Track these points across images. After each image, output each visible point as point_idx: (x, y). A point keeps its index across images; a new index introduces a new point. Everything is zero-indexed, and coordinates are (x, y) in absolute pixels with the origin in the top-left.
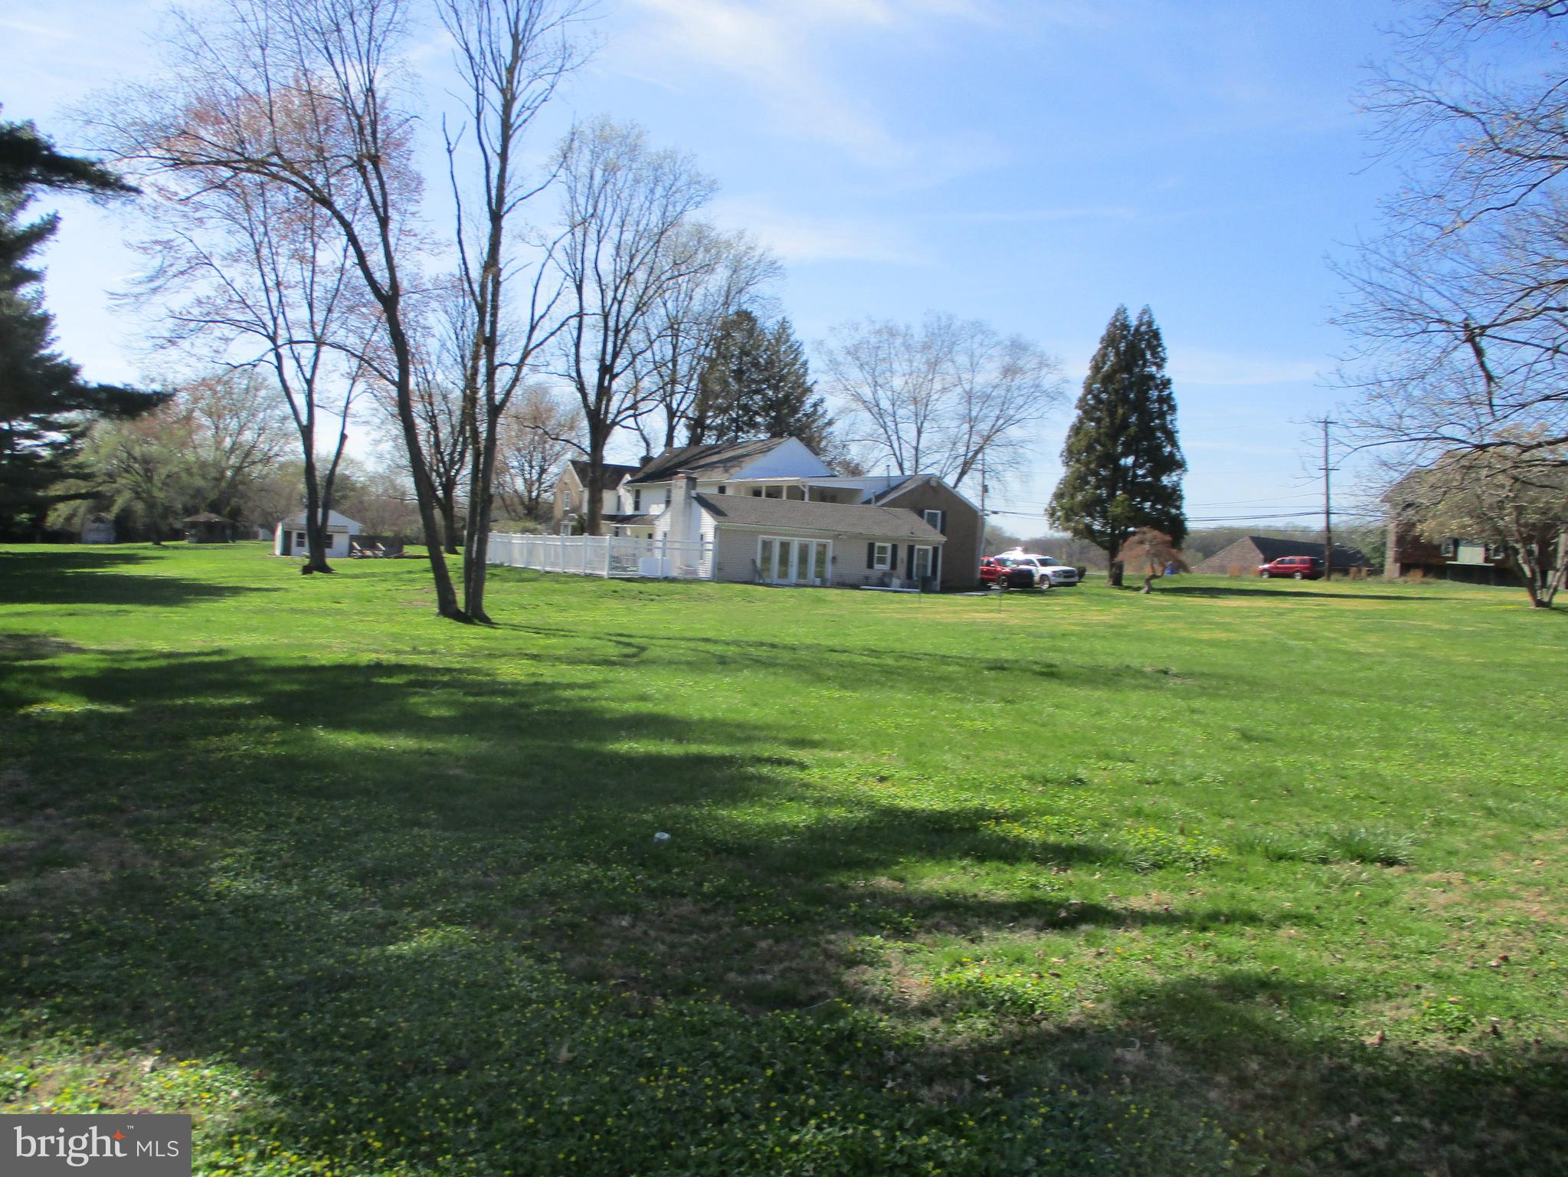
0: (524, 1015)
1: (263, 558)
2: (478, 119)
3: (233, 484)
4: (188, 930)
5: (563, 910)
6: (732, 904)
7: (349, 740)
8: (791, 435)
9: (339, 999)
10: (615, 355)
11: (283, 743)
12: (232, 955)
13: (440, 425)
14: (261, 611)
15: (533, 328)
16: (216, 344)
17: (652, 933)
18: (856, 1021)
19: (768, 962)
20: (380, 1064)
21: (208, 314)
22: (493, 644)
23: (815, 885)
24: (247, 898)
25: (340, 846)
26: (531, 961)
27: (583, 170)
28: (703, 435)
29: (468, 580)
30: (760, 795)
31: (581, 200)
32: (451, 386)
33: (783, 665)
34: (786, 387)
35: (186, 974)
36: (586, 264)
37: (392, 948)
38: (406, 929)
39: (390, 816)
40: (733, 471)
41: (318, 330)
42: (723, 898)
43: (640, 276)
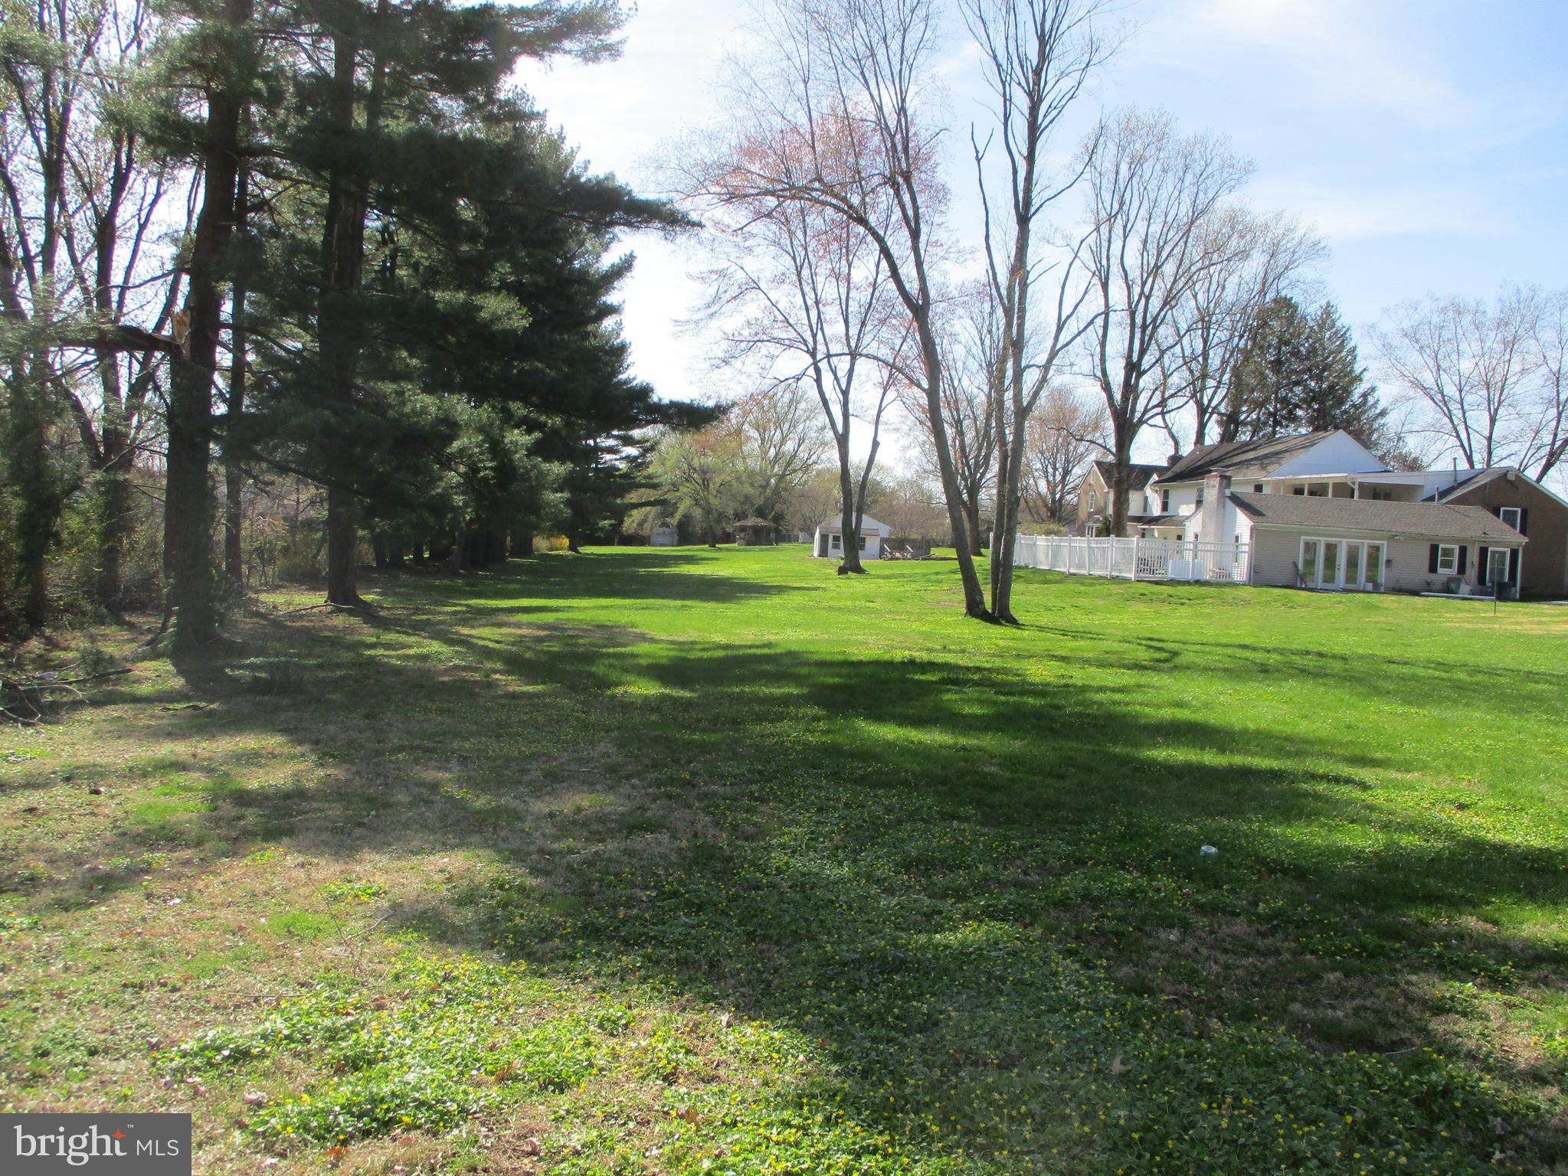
0: (1073, 1020)
1: (803, 559)
2: (1006, 124)
3: (777, 491)
4: (754, 899)
5: (1108, 918)
6: (1291, 929)
7: (889, 732)
8: (1336, 428)
9: (892, 980)
10: (1142, 352)
11: (828, 731)
12: (793, 928)
13: (965, 429)
14: (803, 609)
15: (1060, 328)
16: (763, 361)
17: (1204, 951)
18: (1452, 1077)
19: (1337, 997)
20: (932, 1049)
21: (756, 334)
22: (1021, 645)
23: (1388, 918)
24: (803, 875)
25: (886, 833)
26: (1077, 966)
27: (1108, 166)
28: (1236, 431)
29: (995, 581)
30: (1318, 814)
31: (1107, 197)
32: (975, 391)
33: (1333, 676)
34: (1330, 378)
35: (753, 940)
36: (1112, 260)
37: (938, 936)
38: (951, 919)
39: (930, 808)
40: (1271, 468)
41: (853, 344)
42: (1277, 922)
43: (1169, 269)
